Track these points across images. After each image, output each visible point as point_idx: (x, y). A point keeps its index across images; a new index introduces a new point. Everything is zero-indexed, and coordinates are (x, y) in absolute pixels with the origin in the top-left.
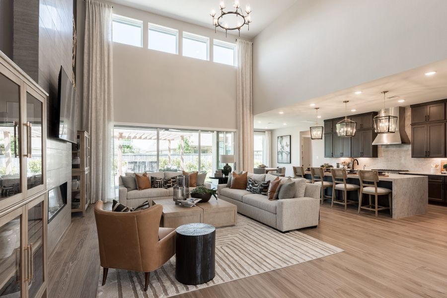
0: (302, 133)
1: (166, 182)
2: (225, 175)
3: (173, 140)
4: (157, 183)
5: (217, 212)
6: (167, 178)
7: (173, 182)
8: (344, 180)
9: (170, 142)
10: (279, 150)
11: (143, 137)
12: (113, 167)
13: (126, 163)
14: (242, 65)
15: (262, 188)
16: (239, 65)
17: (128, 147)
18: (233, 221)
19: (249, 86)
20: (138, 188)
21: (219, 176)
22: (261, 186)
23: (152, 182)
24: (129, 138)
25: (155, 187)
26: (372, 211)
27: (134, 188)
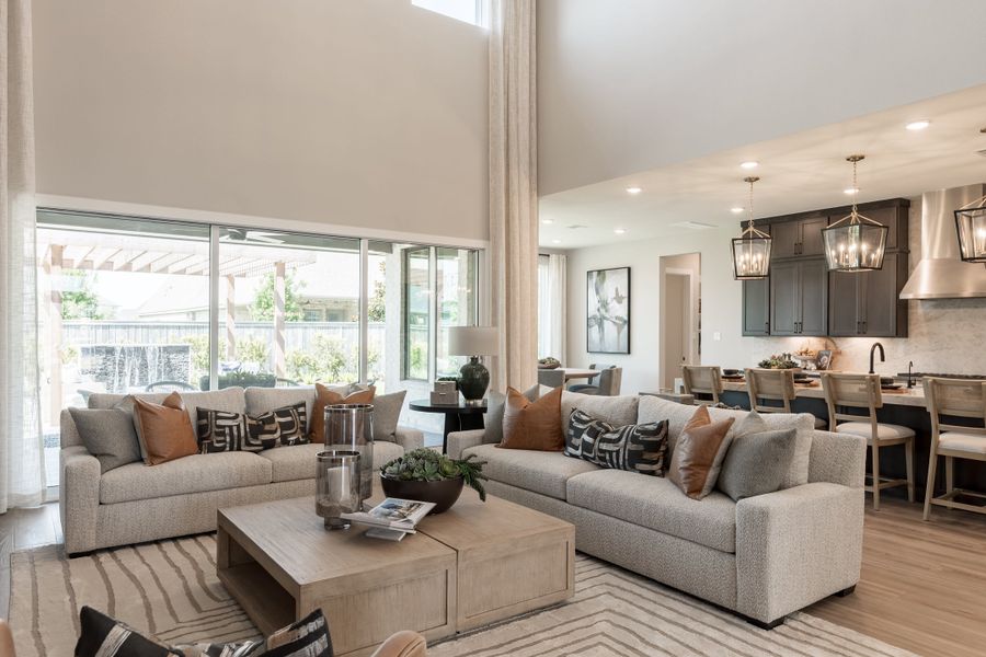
0: (666, 261)
1: (256, 430)
2: (468, 397)
3: (244, 275)
4: (223, 434)
5: (507, 558)
6: (256, 413)
7: (284, 426)
8: (873, 413)
9: (233, 285)
10: (593, 311)
11: (136, 265)
12: (32, 369)
13: (72, 352)
14: (505, 26)
15: (641, 447)
16: (494, 25)
17: (80, 298)
18: (560, 585)
19: (526, 97)
20: (145, 455)
21: (447, 402)
22: (635, 440)
23: (202, 430)
24: (85, 265)
25: (213, 450)
26: (954, 509)
27: (130, 455)
